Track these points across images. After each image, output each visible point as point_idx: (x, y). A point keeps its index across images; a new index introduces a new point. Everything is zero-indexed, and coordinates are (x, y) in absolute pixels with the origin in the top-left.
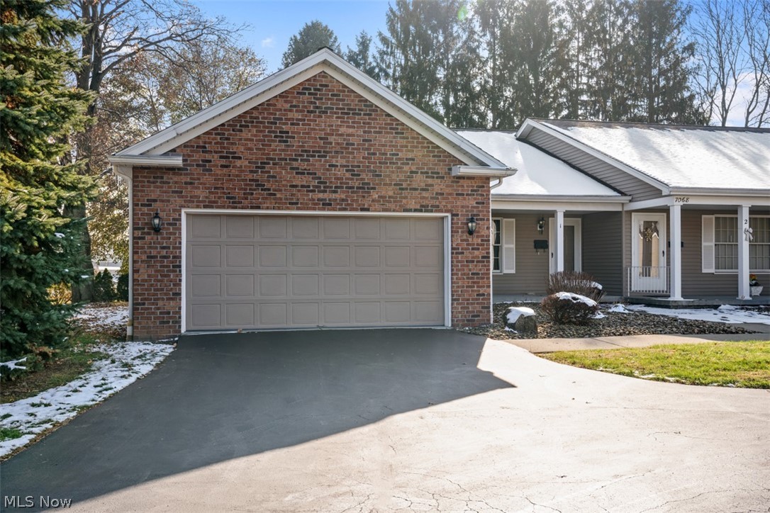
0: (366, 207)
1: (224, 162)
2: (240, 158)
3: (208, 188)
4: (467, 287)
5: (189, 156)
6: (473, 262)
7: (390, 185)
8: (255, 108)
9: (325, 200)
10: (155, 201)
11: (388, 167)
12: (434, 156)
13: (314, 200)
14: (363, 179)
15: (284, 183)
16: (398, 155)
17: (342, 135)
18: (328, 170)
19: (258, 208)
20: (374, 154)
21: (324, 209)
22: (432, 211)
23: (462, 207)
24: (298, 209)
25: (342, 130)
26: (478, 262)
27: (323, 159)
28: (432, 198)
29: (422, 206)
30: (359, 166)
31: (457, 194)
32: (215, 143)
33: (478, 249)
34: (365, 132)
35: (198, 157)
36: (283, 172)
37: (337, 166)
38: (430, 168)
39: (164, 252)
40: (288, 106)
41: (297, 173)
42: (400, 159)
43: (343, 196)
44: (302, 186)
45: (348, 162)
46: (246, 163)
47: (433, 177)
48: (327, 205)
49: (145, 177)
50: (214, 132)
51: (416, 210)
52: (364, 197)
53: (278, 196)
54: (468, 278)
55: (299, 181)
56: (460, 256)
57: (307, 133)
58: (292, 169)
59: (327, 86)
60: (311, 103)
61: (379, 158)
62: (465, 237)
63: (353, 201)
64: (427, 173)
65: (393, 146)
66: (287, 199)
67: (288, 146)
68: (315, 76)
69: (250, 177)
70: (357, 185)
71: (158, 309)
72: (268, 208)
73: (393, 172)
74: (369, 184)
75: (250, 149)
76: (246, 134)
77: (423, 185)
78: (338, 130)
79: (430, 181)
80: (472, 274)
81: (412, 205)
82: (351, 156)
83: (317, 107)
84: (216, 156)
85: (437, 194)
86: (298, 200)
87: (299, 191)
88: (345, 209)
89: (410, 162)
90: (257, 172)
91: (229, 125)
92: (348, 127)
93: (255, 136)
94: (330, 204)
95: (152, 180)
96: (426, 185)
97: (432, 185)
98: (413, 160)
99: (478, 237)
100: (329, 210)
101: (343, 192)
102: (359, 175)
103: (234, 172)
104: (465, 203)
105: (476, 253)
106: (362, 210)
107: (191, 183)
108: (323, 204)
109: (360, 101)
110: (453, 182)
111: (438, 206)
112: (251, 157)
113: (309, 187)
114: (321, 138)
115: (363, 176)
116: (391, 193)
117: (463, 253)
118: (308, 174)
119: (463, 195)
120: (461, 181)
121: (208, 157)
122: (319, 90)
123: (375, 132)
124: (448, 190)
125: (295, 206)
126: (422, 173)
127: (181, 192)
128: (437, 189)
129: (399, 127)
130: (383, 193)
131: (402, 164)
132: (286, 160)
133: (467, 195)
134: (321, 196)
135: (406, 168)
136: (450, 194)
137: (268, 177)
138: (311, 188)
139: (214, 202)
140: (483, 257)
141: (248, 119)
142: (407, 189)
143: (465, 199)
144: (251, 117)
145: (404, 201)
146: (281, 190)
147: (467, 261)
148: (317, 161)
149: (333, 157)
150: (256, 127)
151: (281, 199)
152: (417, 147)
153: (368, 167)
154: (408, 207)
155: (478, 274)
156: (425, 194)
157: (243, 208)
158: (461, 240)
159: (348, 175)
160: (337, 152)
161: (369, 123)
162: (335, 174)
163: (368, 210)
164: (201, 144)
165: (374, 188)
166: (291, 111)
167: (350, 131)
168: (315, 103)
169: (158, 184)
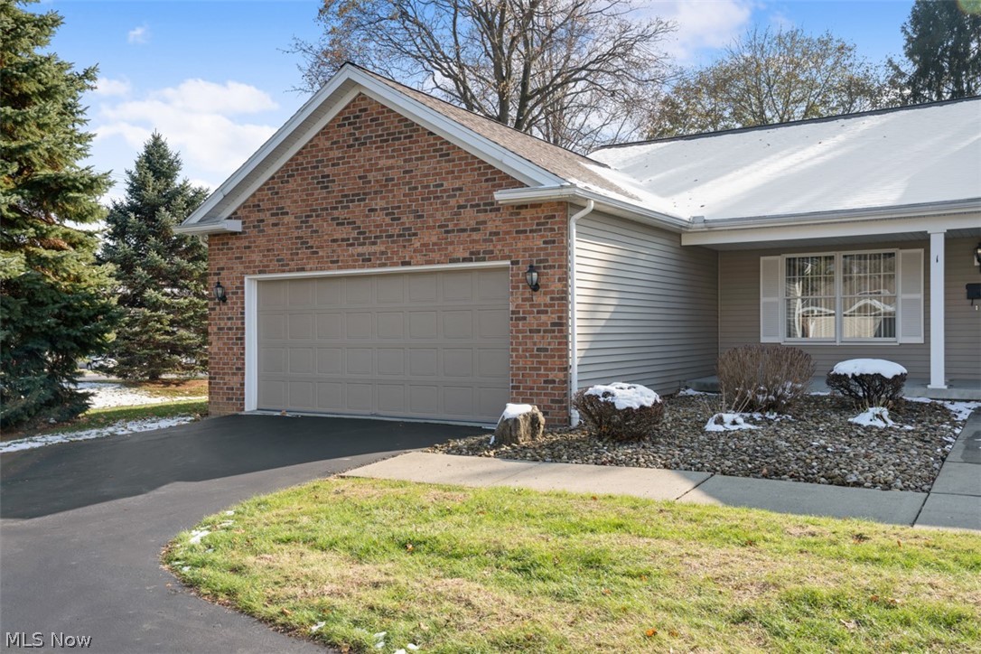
0: (407, 259)
1: (274, 220)
2: (287, 213)
3: (263, 251)
4: (531, 369)
5: (247, 217)
6: (539, 331)
7: (434, 227)
8: (299, 153)
9: (364, 254)
10: (223, 269)
11: (431, 204)
12: (487, 180)
13: (353, 256)
14: (403, 223)
15: (326, 237)
16: (442, 185)
17: (381, 169)
18: (367, 216)
19: (303, 270)
20: (416, 188)
21: (362, 267)
22: (484, 260)
23: (525, 250)
24: (340, 268)
25: (382, 163)
26: (545, 331)
27: (362, 203)
28: (485, 241)
29: (472, 253)
30: (399, 207)
31: (517, 232)
32: (268, 200)
33: (546, 312)
34: (405, 161)
35: (255, 216)
36: (325, 224)
37: (376, 210)
38: (482, 199)
39: (229, 325)
40: (328, 144)
41: (338, 224)
42: (445, 191)
43: (383, 249)
44: (343, 240)
45: (387, 203)
46: (292, 218)
47: (486, 211)
48: (367, 261)
49: (216, 245)
50: (266, 187)
51: (465, 260)
52: (404, 247)
53: (320, 254)
54: (532, 356)
55: (341, 233)
56: (521, 323)
57: (347, 174)
58: (333, 219)
59: (365, 110)
60: (351, 134)
61: (421, 194)
62: (527, 295)
63: (393, 253)
64: (478, 205)
65: (437, 174)
66: (328, 257)
67: (329, 192)
68: (354, 100)
69: (296, 234)
70: (397, 232)
71: (225, 384)
72: (311, 270)
73: (437, 210)
74: (410, 229)
75: (296, 202)
76: (292, 185)
77: (473, 224)
78: (377, 164)
79: (482, 217)
80: (538, 350)
81: (460, 254)
82: (390, 195)
83: (356, 139)
84: (268, 213)
85: (491, 234)
86: (339, 257)
87: (339, 246)
88: (384, 265)
89: (457, 193)
90: (300, 228)
91: (279, 177)
92: (387, 157)
93: (300, 185)
94: (369, 260)
95: (221, 247)
96: (477, 223)
97: (484, 222)
98: (461, 189)
99: (545, 293)
100: (368, 267)
101: (383, 243)
102: (399, 219)
103: (283, 230)
104: (528, 244)
105: (543, 317)
106: (404, 264)
107: (249, 247)
108: (363, 260)
109: (400, 121)
110: (511, 214)
111: (492, 252)
112: (296, 211)
113: (348, 239)
114: (360, 178)
115: (404, 219)
116: (434, 239)
117: (524, 319)
118: (348, 223)
119: (525, 232)
120: (523, 211)
121: (261, 216)
122: (358, 117)
123: (417, 159)
124: (506, 227)
125: (336, 265)
126: (472, 206)
127: (242, 258)
128: (491, 227)
129: (444, 147)
130: (426, 240)
131: (448, 197)
132: (327, 210)
133: (531, 231)
134: (360, 249)
135: (453, 202)
136: (508, 233)
137: (312, 232)
138: (351, 241)
139: (268, 266)
140: (553, 324)
141: (294, 167)
142: (453, 231)
143: (527, 238)
144: (297, 165)
145: (450, 248)
146: (322, 247)
147: (531, 331)
148: (356, 206)
149: (372, 199)
150: (300, 175)
151: (322, 257)
152: (465, 171)
153: (409, 206)
154: (456, 256)
155: (546, 350)
156: (475, 236)
157: (290, 271)
158: (524, 300)
159: (388, 220)
160: (376, 193)
161: (410, 149)
162: (374, 221)
163: (408, 264)
164: (257, 203)
165: (415, 234)
166: (331, 149)
167: (391, 161)
168: (354, 134)
169: (225, 251)
